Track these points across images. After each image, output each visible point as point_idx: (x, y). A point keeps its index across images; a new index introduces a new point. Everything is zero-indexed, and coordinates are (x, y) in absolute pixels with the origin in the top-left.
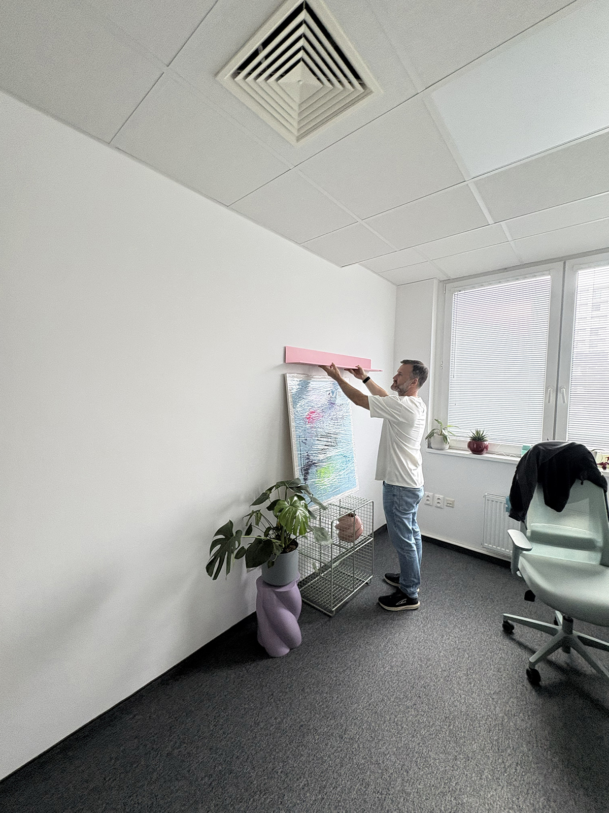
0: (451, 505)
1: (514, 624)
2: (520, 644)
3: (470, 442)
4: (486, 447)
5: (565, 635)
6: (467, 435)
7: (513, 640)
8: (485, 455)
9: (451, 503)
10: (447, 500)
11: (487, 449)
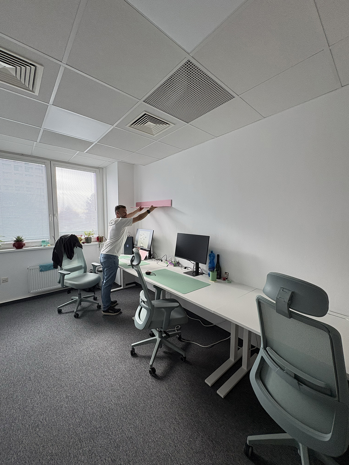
0: (6, 281)
1: (61, 308)
2: (66, 313)
3: (14, 243)
4: (24, 244)
5: (80, 299)
6: (12, 240)
7: (63, 313)
8: (24, 248)
9: (6, 279)
10: (3, 279)
11: (25, 245)
